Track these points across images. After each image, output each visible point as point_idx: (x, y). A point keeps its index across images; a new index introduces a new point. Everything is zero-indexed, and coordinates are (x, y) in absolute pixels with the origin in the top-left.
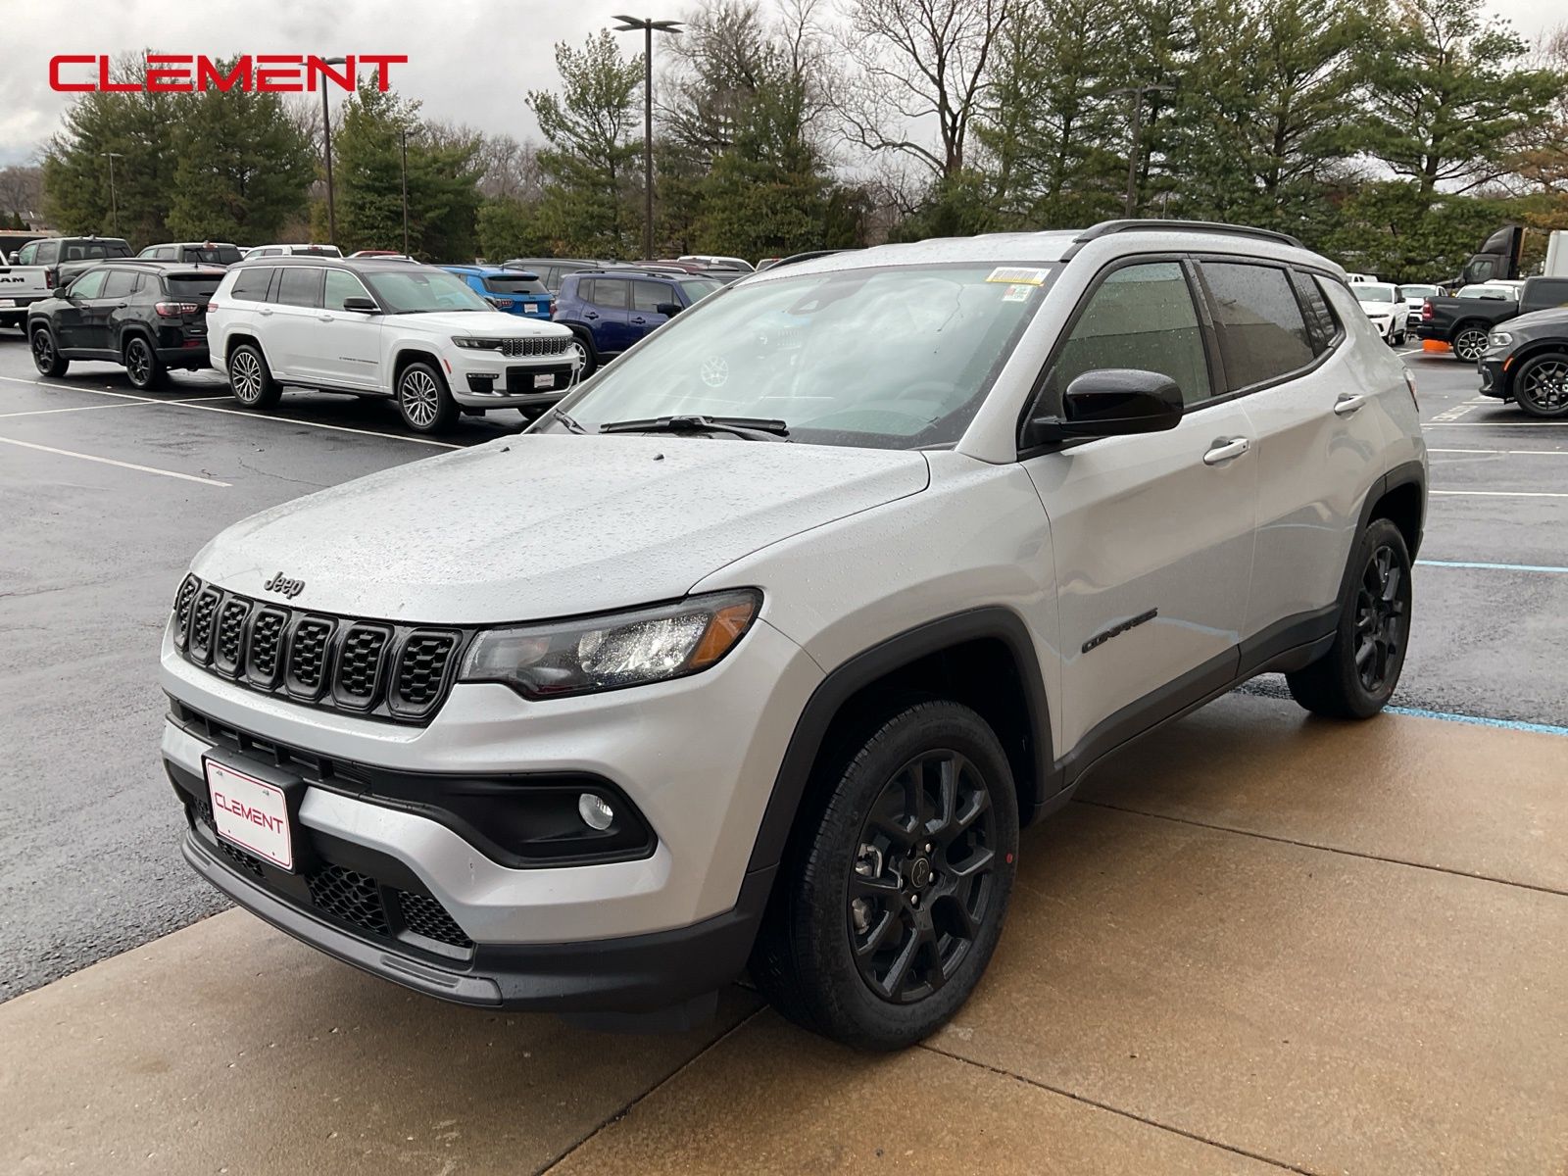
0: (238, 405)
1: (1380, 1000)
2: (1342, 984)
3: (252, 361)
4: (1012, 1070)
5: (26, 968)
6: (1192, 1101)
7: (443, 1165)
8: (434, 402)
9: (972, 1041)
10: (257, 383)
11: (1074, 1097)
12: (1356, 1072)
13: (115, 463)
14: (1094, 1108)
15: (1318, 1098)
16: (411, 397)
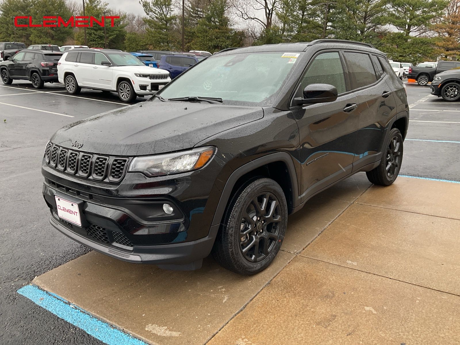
0: (68, 93)
2: (452, 250)
3: (72, 80)
4: (372, 272)
7: (224, 297)
8: (129, 93)
9: (357, 265)
10: (74, 87)
11: (391, 278)
13: (37, 110)
14: (398, 281)
15: (457, 278)
16: (122, 91)
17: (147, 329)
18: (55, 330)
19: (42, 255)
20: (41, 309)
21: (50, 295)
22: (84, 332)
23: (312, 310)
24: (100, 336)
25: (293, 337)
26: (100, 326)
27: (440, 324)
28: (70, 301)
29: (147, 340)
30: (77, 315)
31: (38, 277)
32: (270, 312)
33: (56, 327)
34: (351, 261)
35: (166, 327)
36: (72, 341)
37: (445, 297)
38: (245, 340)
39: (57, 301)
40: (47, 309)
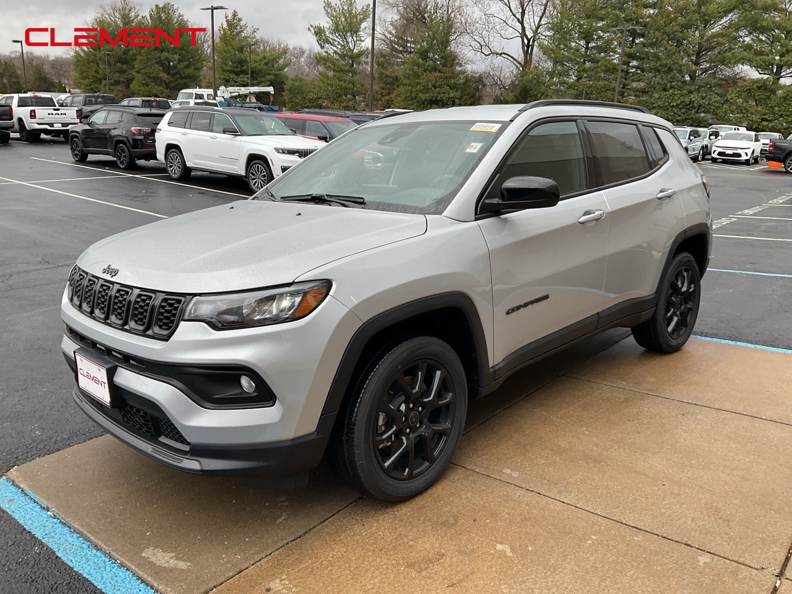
0: (170, 178)
1: (710, 470)
2: (693, 462)
3: (177, 157)
4: (536, 490)
5: (92, 429)
6: (618, 507)
7: (281, 516)
8: (265, 180)
9: (518, 477)
10: (179, 168)
11: (564, 502)
12: (695, 499)
13: (113, 205)
14: (573, 508)
15: (677, 509)
16: (254, 177)
17: (144, 555)
18: (12, 546)
19: (37, 434)
20: (5, 515)
21: (26, 495)
22: (54, 552)
23: (411, 543)
24: (74, 561)
25: (361, 582)
26: (79, 546)
27: (609, 580)
28: (50, 506)
29: (137, 570)
30: (53, 527)
31: (19, 467)
32: (343, 542)
33: (15, 544)
34: (511, 470)
35: (173, 554)
36: (30, 565)
37: (639, 538)
38: (284, 582)
39: (32, 505)
40: (13, 515)
